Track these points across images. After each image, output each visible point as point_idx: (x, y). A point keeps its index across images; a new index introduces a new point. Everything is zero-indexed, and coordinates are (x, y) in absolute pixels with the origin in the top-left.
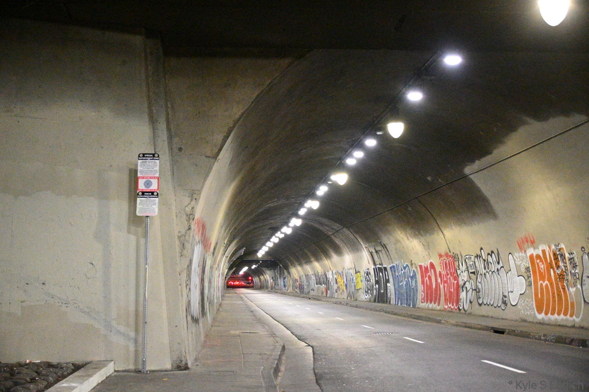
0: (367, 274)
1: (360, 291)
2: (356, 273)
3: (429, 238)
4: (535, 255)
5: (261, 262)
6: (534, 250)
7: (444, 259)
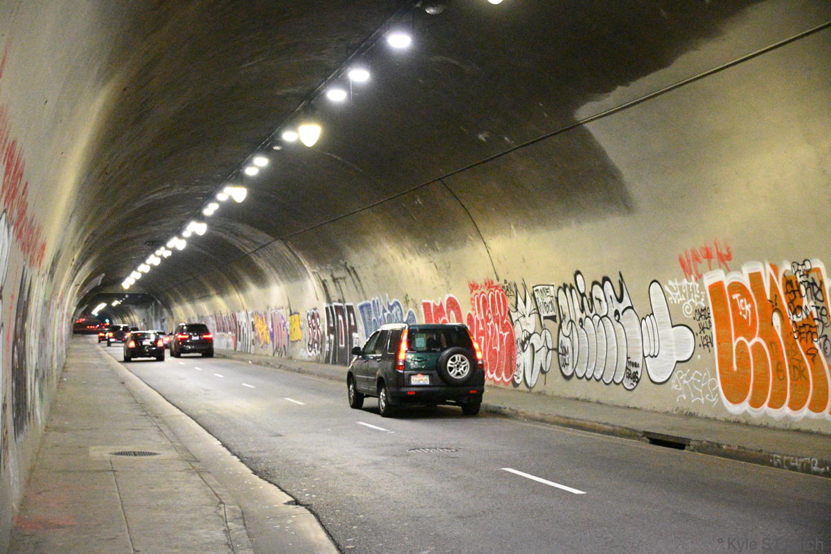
0: (313, 317)
1: (298, 344)
2: (291, 315)
3: (451, 254)
4: (726, 285)
5: (127, 296)
6: (726, 274)
7: (482, 293)
